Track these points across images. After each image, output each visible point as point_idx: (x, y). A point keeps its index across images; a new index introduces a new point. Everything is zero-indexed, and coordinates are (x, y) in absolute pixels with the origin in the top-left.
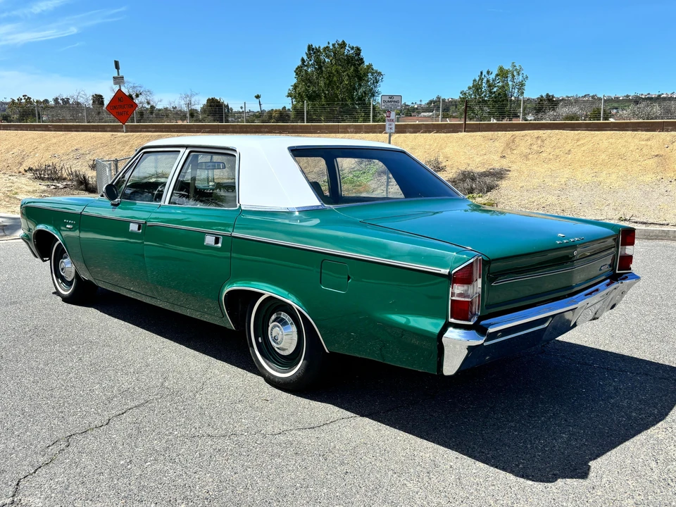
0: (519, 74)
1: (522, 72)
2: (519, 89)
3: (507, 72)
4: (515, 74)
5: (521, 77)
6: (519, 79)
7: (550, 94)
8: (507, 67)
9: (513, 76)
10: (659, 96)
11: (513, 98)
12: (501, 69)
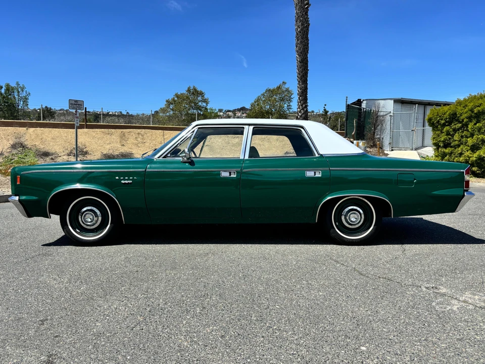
0: (23, 91)
1: (25, 90)
2: (24, 102)
3: (13, 89)
4: (20, 90)
5: (25, 93)
6: (24, 94)
7: (49, 107)
8: (13, 85)
9: (19, 92)
10: (108, 113)
11: (20, 107)
12: (8, 85)
